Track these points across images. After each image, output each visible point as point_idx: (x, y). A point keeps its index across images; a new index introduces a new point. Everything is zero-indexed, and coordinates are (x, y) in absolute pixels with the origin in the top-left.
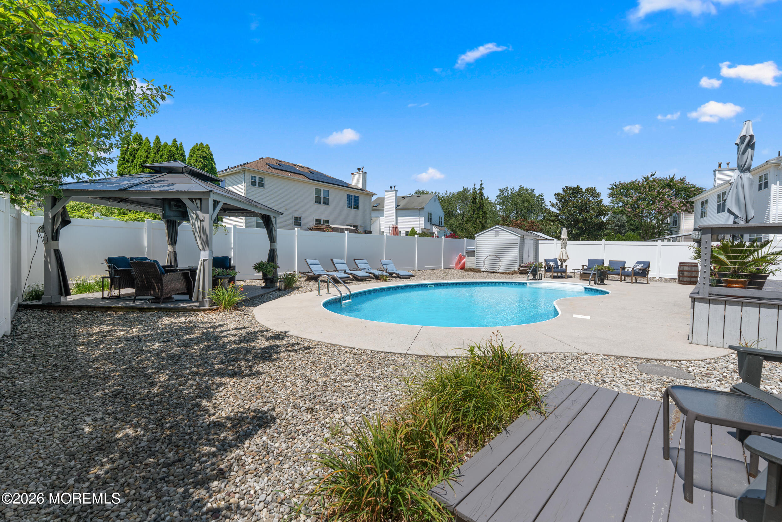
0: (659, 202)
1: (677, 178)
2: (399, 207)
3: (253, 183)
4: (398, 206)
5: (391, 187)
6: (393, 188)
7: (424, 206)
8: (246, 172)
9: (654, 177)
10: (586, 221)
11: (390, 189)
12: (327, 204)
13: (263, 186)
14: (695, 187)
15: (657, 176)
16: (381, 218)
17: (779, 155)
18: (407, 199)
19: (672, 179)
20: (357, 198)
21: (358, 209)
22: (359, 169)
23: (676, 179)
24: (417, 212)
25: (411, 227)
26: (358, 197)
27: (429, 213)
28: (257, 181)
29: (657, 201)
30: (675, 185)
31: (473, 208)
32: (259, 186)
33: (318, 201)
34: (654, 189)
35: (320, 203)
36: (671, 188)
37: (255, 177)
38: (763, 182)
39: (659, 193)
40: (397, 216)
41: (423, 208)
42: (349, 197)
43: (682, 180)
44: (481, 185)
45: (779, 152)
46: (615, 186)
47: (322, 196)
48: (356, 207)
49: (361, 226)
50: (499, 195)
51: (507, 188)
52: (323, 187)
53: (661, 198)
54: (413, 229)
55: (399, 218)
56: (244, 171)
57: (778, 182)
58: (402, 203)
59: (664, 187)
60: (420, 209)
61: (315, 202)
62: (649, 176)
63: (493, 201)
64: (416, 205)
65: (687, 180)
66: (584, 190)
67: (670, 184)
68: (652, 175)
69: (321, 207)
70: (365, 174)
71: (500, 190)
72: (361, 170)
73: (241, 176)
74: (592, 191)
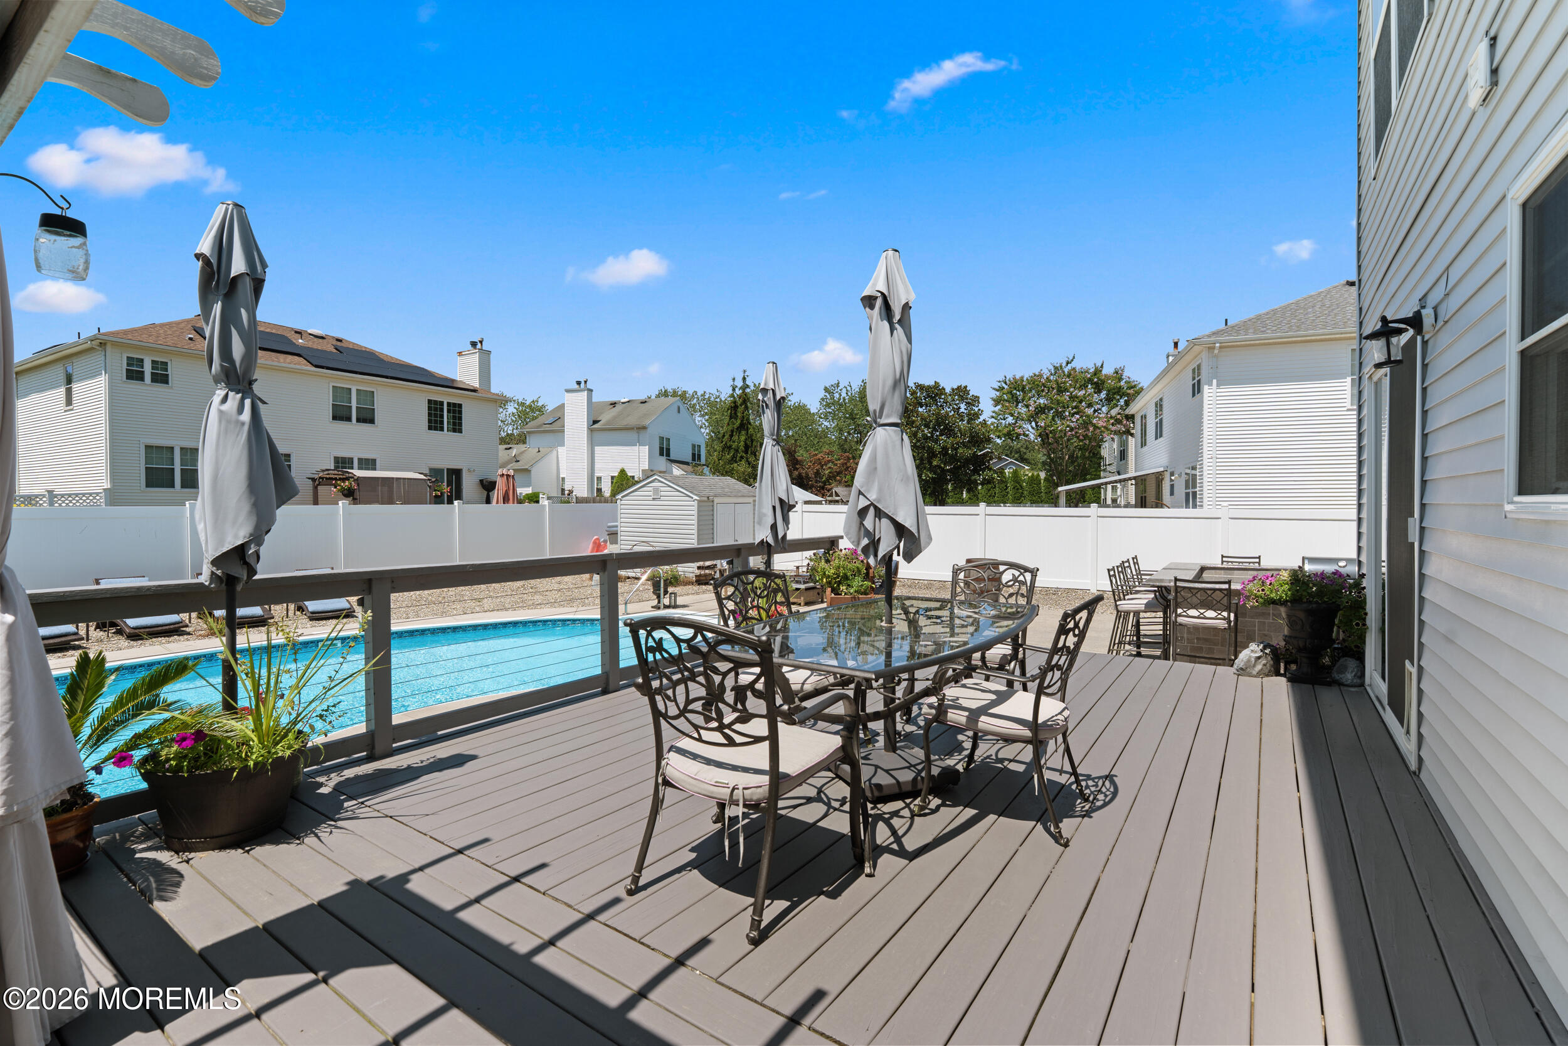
0: (1073, 415)
1: (1108, 370)
2: (596, 426)
3: (134, 374)
4: (595, 422)
5: (579, 383)
6: (582, 385)
7: (647, 422)
8: (109, 347)
9: (1073, 365)
10: (947, 453)
11: (577, 387)
12: (371, 421)
13: (167, 382)
14: (1135, 386)
15: (1078, 364)
16: (560, 449)
17: (1226, 324)
18: (618, 408)
19: (1097, 372)
20: (456, 410)
21: (460, 431)
22: (474, 344)
23: (1104, 372)
24: (633, 435)
25: (619, 467)
26: (460, 406)
27: (662, 439)
28: (148, 369)
29: (1067, 414)
30: (1103, 382)
31: (730, 428)
32: (153, 380)
33: (341, 414)
34: (1066, 390)
35: (349, 419)
36: (1098, 388)
37: (142, 360)
38: (1196, 381)
39: (1073, 398)
40: (592, 444)
41: (644, 428)
42: (435, 408)
43: (1118, 375)
44: (744, 379)
45: (1226, 320)
46: (1006, 383)
47: (354, 404)
48: (457, 427)
49: (469, 470)
50: (823, 399)
51: (838, 385)
52: (355, 384)
53: (1076, 407)
54: (623, 472)
55: (597, 449)
56: (103, 344)
57: (1215, 381)
58: (605, 418)
59: (1084, 386)
60: (639, 428)
61: (335, 418)
62: (1064, 364)
63: (813, 410)
64: (632, 420)
65: (1126, 374)
66: (948, 390)
67: (1095, 380)
68: (1068, 363)
69: (354, 428)
70: (485, 356)
71: (826, 389)
72: (479, 346)
73: (97, 358)
74: (961, 392)
